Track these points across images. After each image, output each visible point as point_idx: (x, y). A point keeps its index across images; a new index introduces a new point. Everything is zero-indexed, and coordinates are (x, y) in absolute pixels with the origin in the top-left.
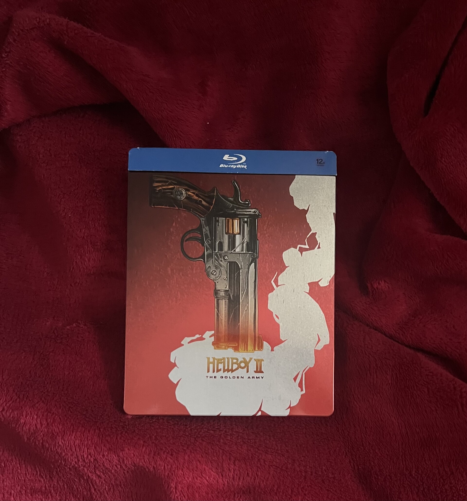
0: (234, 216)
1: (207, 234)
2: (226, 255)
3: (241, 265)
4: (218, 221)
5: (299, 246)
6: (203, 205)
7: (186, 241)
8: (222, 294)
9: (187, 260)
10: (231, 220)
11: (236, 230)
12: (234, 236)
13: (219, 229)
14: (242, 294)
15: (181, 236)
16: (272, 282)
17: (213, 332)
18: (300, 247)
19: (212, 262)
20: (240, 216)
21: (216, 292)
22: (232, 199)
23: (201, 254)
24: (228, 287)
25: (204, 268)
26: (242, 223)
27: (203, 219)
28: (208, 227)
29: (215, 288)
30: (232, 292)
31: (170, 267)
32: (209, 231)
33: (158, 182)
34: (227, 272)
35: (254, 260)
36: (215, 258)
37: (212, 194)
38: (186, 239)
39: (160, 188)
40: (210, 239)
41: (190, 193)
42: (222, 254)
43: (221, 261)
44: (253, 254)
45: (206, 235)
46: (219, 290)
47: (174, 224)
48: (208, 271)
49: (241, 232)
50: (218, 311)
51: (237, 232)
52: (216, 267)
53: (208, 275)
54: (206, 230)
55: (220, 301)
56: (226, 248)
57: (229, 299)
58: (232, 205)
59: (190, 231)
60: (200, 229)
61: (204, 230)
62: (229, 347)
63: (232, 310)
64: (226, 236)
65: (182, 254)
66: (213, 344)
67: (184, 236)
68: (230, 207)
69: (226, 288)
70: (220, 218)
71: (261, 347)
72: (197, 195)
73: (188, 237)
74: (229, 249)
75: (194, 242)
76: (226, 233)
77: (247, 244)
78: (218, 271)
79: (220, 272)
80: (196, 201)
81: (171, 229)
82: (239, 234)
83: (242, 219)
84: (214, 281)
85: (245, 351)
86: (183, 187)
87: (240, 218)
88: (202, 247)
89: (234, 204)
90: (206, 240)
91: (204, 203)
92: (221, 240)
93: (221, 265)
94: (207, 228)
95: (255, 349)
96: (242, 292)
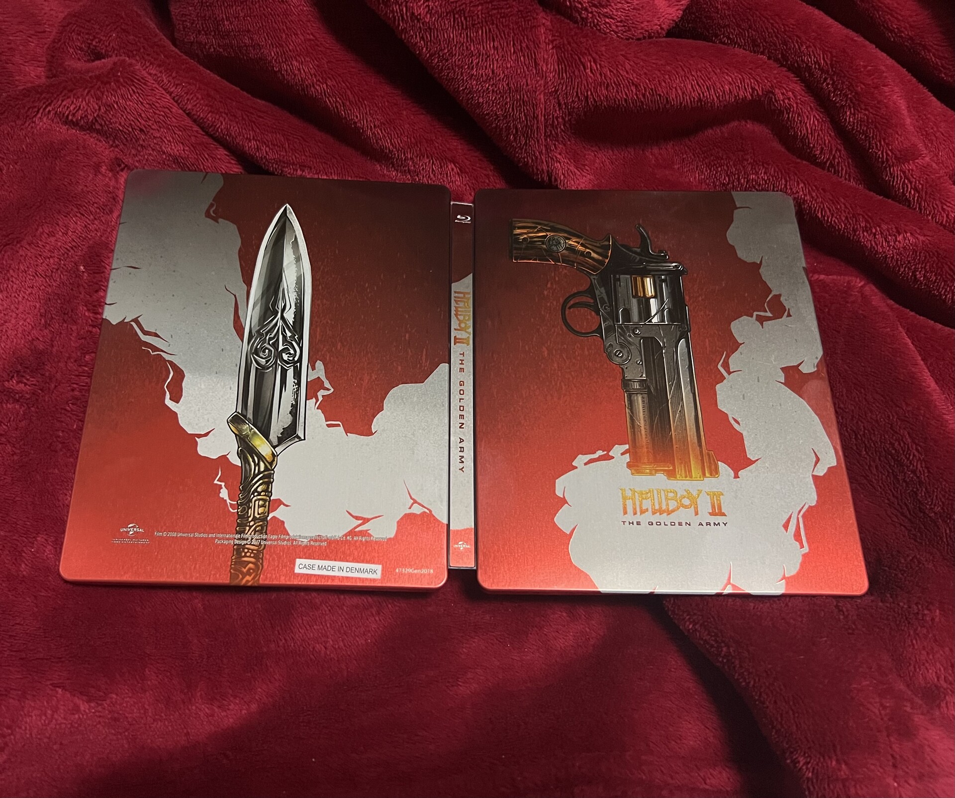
0: (644, 273)
1: (602, 297)
2: (636, 328)
3: (664, 343)
4: (619, 280)
5: (755, 313)
6: (593, 259)
7: (570, 308)
8: (637, 386)
9: (572, 335)
10: (639, 279)
11: (650, 290)
12: (648, 300)
13: (621, 291)
14: (669, 386)
15: (562, 301)
16: (719, 367)
17: (627, 447)
18: (757, 315)
19: (614, 338)
20: (653, 273)
21: (626, 383)
22: (638, 250)
23: (594, 327)
24: (644, 376)
25: (602, 346)
26: (658, 282)
27: (595, 277)
28: (603, 288)
29: (624, 377)
30: (652, 384)
31: (546, 345)
32: (605, 294)
33: (519, 228)
34: (640, 352)
35: (684, 335)
36: (620, 332)
37: (607, 243)
38: (568, 306)
39: (525, 236)
40: (608, 304)
41: (571, 242)
42: (630, 326)
43: (630, 336)
44: (680, 326)
45: (602, 299)
46: (630, 380)
47: (549, 285)
48: (609, 351)
49: (658, 295)
50: (632, 412)
51: (650, 294)
52: (622, 346)
53: (610, 359)
54: (600, 292)
55: (634, 397)
56: (635, 317)
57: (649, 393)
58: (638, 258)
59: (575, 294)
60: (591, 291)
61: (597, 292)
62: (657, 471)
63: (656, 412)
64: (634, 302)
65: (564, 327)
66: (629, 466)
67: (566, 301)
68: (636, 261)
69: (641, 377)
70: (622, 276)
71: (715, 472)
72: (582, 245)
73: (572, 302)
74: (640, 319)
75: (582, 310)
76: (633, 297)
77: (670, 312)
78: (625, 351)
79: (629, 352)
80: (582, 254)
81: (546, 293)
82: (655, 297)
83: (656, 277)
84: (622, 366)
85: (687, 479)
86: (560, 235)
87: (654, 276)
88: (596, 316)
89: (642, 256)
90: (602, 307)
91: (594, 255)
92: (627, 306)
93: (629, 343)
94: (603, 290)
95: (704, 474)
96: (669, 383)
